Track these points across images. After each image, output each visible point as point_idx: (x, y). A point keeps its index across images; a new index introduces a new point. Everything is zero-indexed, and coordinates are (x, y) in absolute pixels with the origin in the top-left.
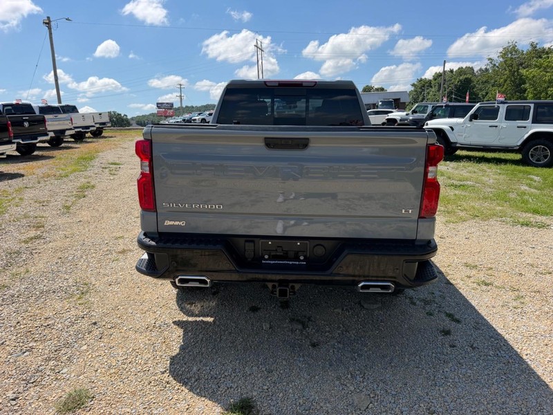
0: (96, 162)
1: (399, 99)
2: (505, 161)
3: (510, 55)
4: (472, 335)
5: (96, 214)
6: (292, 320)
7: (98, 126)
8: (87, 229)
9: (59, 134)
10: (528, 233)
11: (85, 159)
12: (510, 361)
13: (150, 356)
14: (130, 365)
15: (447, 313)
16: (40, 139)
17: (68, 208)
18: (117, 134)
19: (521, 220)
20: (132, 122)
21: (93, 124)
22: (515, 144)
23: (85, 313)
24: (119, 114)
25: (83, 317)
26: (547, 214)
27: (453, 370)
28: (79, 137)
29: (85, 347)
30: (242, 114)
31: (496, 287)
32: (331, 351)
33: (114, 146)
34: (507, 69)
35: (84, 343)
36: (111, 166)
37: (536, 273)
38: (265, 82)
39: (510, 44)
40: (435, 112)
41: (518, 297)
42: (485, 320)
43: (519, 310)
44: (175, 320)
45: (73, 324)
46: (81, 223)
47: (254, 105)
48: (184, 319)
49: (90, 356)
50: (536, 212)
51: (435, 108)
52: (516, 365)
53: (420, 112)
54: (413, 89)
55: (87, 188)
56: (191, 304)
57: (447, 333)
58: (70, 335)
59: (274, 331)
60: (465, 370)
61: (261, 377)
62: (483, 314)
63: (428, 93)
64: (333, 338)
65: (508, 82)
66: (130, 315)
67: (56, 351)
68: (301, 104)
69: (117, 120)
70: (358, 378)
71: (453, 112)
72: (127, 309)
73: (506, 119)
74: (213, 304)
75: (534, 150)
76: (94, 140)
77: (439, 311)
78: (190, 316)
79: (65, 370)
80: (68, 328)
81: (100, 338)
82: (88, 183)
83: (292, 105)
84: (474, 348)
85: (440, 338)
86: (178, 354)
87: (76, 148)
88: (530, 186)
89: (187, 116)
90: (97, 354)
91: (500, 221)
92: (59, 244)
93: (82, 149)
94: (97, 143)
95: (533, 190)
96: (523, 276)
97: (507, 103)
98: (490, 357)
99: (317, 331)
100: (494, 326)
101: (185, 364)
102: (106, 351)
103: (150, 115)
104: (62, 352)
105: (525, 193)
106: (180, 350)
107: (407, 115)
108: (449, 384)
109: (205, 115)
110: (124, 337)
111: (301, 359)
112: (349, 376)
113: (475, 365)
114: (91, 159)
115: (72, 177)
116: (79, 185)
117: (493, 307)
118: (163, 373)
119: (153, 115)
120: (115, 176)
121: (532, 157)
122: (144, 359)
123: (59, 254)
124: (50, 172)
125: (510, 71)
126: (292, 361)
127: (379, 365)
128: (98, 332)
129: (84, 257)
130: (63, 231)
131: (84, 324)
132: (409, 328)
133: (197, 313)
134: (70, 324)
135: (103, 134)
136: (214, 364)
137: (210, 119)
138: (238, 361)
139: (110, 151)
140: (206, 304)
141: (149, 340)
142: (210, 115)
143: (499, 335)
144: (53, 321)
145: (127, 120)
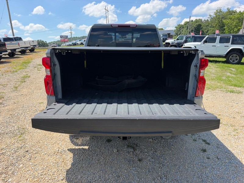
0: (31, 64)
1: (170, 34)
2: (219, 62)
3: (218, 14)
4: (216, 151)
5: (30, 91)
6: (128, 146)
7: (32, 47)
8: (25, 99)
9: (13, 51)
10: (234, 96)
11: (26, 63)
12: (237, 165)
13: (55, 170)
14: (45, 176)
15: (203, 140)
16: (3, 53)
17: (16, 88)
18: (42, 50)
19: (230, 90)
20: (49, 45)
21: (30, 46)
22: (224, 54)
23: (22, 145)
24: (43, 41)
25: (21, 148)
26: (241, 87)
27: (210, 172)
28: (23, 52)
29: (21, 166)
30: (101, 41)
31: (224, 124)
32: (149, 163)
33: (40, 56)
34: (217, 20)
35: (21, 163)
36: (38, 66)
37: (241, 117)
38: (111, 25)
39: (219, 9)
40: (187, 40)
41: (235, 130)
42: (221, 142)
43: (237, 137)
44: (68, 148)
45: (16, 152)
46: (23, 96)
47: (106, 36)
48: (73, 148)
49: (24, 171)
50: (235, 86)
51: (187, 38)
52: (241, 168)
53: (180, 39)
54: (176, 29)
55: (26, 77)
56: (77, 139)
57: (204, 151)
58: (14, 159)
59: (120, 153)
60: (215, 172)
61: (114, 180)
62: (220, 139)
63: (182, 31)
64: (149, 156)
65: (217, 26)
66: (46, 146)
67: (6, 168)
68: (129, 36)
69: (42, 44)
70: (164, 179)
71: (195, 39)
72: (44, 142)
73: (220, 42)
74: (88, 138)
75: (232, 56)
76: (31, 53)
77: (199, 139)
78: (76, 146)
79: (10, 180)
80: (13, 154)
81: (30, 160)
82: (27, 75)
83: (124, 37)
84: (218, 159)
85: (201, 154)
86: (70, 168)
87: (22, 57)
88: (231, 73)
89: (74, 42)
90: (28, 170)
91: (220, 90)
92: (11, 107)
93: (25, 58)
94: (32, 55)
95: (232, 75)
96: (235, 119)
97: (220, 35)
98: (227, 164)
99: (141, 152)
100: (226, 146)
101: (74, 174)
102: (33, 167)
103: (57, 41)
104: (9, 168)
105: (229, 77)
106: (71, 166)
107: (174, 41)
108: (209, 180)
109: (83, 41)
110: (42, 159)
111: (134, 169)
112: (159, 178)
113: (220, 168)
114: (29, 62)
115: (19, 72)
116: (22, 76)
117: (224, 135)
118: (62, 180)
119: (58, 41)
120: (40, 71)
121: (231, 60)
122: (52, 172)
123: (11, 113)
124: (8, 70)
125: (218, 21)
126: (129, 170)
127: (174, 171)
128: (29, 156)
129: (23, 114)
130: (13, 100)
131: (21, 152)
132: (186, 149)
133: (80, 144)
134: (14, 152)
135: (35, 51)
136: (89, 174)
137: (84, 43)
138: (101, 172)
139: (38, 59)
140: (84, 139)
141: (55, 160)
142: (85, 41)
143: (229, 151)
144: (5, 151)
145: (47, 44)
